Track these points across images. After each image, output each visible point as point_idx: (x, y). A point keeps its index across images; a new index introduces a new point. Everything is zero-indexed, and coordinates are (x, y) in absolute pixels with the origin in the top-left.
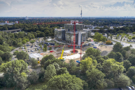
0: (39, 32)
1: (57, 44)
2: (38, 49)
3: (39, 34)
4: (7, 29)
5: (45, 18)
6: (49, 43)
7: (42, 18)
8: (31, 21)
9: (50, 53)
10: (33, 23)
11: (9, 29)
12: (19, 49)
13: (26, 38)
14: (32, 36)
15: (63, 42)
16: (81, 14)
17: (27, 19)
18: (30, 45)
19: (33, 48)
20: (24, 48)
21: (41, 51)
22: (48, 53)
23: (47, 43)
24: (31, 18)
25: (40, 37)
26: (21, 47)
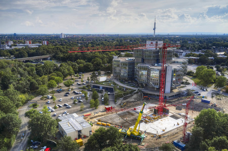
0: (83, 63)
1: (120, 89)
2: (80, 102)
3: (82, 65)
4: (26, 54)
5: (92, 35)
6: (101, 86)
7: (87, 35)
8: (69, 40)
9: (105, 113)
10: (72, 45)
11: (30, 55)
12: (41, 99)
13: (58, 75)
14: (69, 70)
15: (130, 86)
16: (154, 29)
17: (63, 37)
18: (63, 91)
19: (69, 97)
20: (52, 98)
21: (85, 106)
22: (100, 114)
23: (99, 87)
24: (70, 35)
25: (83, 72)
26: (45, 96)
